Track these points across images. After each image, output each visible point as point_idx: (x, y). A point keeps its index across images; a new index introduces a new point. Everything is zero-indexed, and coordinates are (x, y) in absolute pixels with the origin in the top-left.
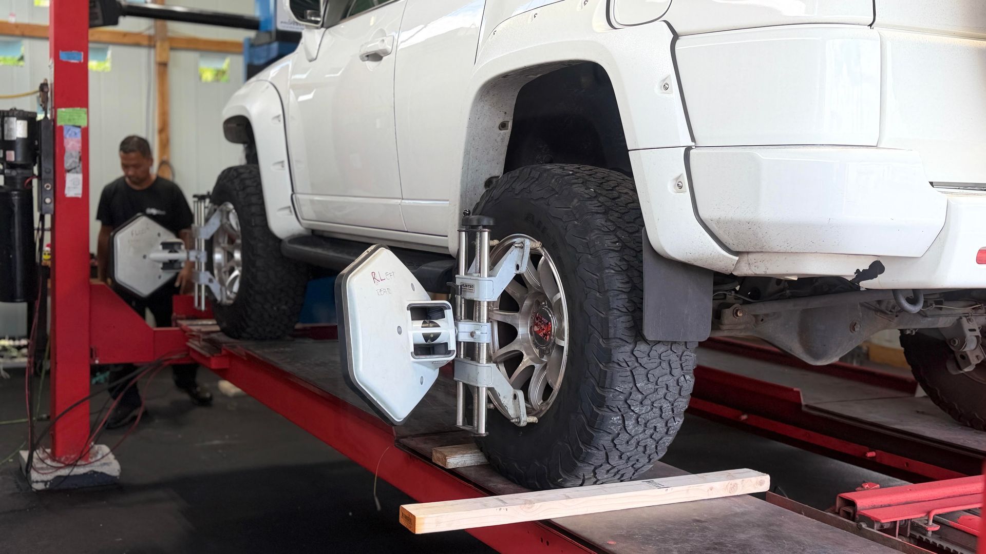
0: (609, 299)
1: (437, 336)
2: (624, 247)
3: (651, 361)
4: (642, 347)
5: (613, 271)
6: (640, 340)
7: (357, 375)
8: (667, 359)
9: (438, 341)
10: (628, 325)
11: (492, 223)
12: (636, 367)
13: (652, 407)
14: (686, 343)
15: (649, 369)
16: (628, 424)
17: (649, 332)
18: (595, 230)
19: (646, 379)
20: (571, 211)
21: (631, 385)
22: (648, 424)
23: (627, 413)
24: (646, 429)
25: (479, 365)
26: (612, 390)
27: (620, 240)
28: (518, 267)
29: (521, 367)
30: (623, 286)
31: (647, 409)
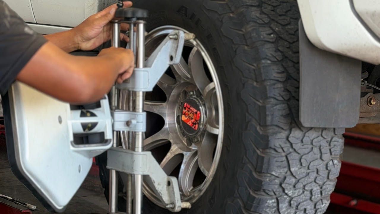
0: (266, 89)
1: (94, 125)
2: (279, 38)
3: (305, 146)
4: (296, 134)
5: (269, 62)
6: (294, 127)
7: (24, 163)
8: (318, 144)
9: (95, 130)
10: (284, 113)
11: (145, 15)
12: (290, 153)
13: (304, 190)
14: (334, 129)
15: (302, 154)
16: (282, 207)
17: (305, 119)
18: (250, 23)
19: (300, 163)
20: (227, 4)
21: (286, 169)
22: (299, 207)
23: (281, 196)
24: (297, 211)
25: (134, 153)
26: (269, 175)
27: (274, 32)
28: (171, 58)
29: (169, 155)
30: (279, 75)
31: (299, 192)
